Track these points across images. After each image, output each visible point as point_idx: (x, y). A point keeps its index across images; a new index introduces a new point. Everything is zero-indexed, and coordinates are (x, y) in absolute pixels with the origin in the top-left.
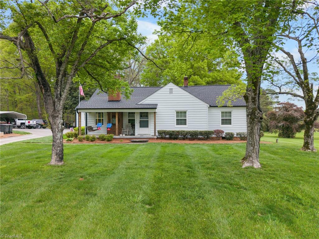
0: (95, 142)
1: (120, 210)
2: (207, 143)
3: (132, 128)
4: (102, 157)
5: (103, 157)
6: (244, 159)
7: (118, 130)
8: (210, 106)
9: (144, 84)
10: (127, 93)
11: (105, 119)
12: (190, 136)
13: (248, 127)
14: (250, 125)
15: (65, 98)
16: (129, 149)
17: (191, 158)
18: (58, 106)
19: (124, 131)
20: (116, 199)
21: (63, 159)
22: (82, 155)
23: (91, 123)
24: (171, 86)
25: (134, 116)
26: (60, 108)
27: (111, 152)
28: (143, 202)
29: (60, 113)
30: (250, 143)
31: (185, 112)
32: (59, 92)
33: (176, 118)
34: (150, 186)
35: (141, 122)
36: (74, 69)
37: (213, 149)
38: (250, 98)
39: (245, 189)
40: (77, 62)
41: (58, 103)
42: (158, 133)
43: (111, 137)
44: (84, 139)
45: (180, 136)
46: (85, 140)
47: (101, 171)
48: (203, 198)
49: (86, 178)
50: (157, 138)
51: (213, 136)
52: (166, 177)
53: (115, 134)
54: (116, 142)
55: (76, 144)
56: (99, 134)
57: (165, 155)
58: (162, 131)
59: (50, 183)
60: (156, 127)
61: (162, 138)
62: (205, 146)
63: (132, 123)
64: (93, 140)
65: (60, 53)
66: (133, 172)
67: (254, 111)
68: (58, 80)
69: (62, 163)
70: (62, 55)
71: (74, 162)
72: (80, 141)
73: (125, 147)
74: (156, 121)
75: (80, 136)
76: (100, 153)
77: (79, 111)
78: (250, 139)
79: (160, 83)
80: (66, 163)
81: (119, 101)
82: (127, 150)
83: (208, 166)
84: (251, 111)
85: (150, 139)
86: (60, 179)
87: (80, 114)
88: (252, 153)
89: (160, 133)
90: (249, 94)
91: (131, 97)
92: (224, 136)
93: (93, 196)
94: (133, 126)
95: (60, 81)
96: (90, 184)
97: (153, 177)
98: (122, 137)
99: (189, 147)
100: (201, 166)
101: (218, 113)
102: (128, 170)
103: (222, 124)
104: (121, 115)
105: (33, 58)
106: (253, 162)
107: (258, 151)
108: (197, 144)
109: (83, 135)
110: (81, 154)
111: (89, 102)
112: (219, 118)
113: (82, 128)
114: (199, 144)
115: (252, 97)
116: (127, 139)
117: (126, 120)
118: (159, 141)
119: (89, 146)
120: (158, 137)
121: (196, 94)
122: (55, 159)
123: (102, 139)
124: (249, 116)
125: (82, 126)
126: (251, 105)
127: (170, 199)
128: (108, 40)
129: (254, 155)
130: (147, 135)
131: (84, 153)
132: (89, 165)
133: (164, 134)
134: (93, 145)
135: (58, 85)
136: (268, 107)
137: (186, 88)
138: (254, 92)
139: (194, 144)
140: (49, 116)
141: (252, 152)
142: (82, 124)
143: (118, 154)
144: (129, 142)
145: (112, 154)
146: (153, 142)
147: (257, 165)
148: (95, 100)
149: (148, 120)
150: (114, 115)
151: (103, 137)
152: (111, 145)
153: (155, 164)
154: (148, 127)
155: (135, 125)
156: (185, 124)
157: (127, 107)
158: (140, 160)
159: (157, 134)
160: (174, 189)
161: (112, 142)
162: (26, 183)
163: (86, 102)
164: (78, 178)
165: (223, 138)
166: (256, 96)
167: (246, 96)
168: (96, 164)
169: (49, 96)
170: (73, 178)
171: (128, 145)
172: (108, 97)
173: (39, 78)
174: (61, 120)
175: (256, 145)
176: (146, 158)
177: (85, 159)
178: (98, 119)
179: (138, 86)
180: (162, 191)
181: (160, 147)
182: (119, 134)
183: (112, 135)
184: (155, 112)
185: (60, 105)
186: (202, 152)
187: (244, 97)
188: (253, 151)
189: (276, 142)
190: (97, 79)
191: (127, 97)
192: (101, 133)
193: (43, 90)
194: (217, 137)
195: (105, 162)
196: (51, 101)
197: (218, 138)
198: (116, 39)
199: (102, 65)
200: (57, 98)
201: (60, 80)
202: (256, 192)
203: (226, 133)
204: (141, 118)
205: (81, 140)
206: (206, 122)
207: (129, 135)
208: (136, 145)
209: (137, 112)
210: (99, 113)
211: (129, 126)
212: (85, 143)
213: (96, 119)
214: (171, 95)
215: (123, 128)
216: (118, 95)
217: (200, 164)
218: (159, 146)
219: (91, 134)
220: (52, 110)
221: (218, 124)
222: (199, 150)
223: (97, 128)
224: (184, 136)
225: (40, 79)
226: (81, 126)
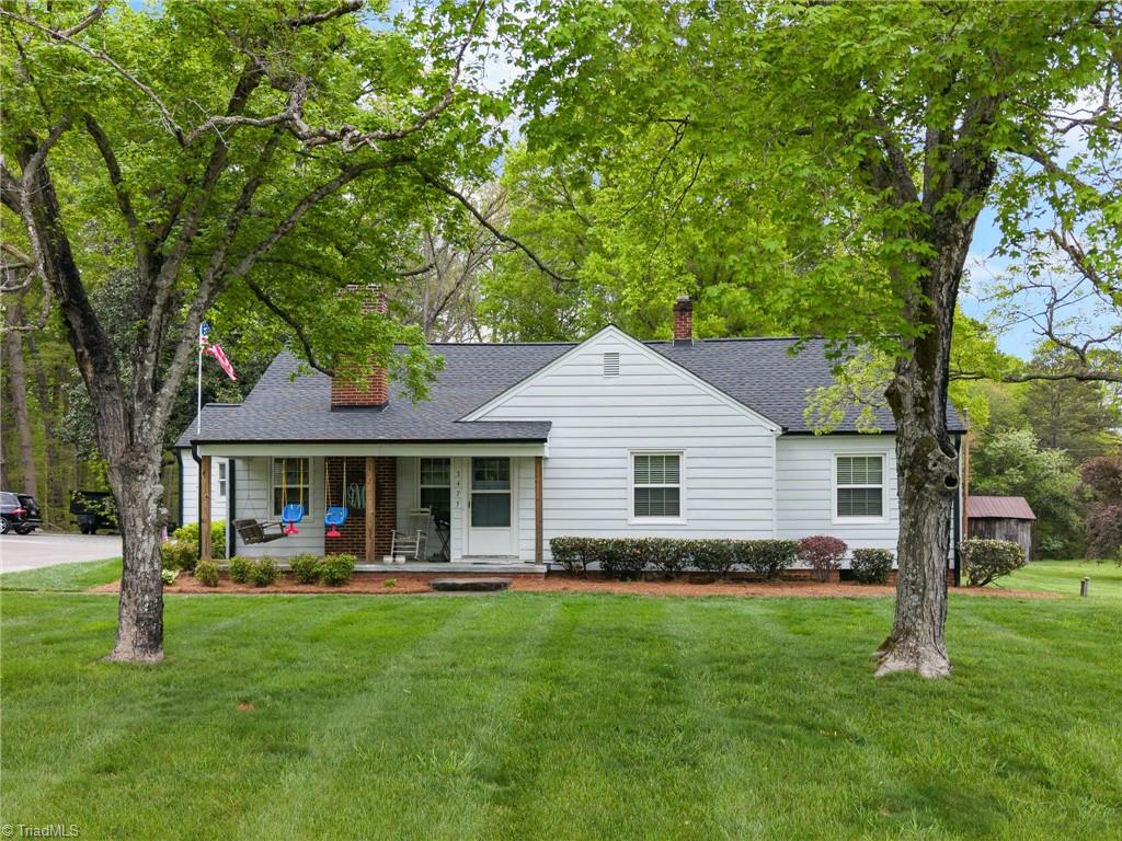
0: (275, 589)
1: (397, 793)
2: (768, 595)
3: (438, 529)
4: (315, 640)
5: (317, 641)
6: (888, 646)
7: (373, 535)
8: (787, 433)
9: (495, 324)
10: (415, 373)
11: (317, 487)
12: (696, 563)
13: (902, 515)
14: (907, 507)
15: (171, 397)
16: (425, 612)
17: (680, 643)
18: (145, 430)
19: (401, 540)
20: (381, 766)
21: (162, 639)
22: (232, 631)
23: (256, 507)
24: (611, 340)
25: (447, 475)
26: (153, 438)
27: (346, 623)
28: (478, 773)
29: (153, 457)
30: (910, 578)
31: (674, 460)
32: (148, 376)
33: (632, 486)
34: (505, 727)
35: (476, 501)
36: (211, 285)
37: (785, 617)
38: (908, 401)
39: (861, 742)
40: (222, 254)
41: (147, 416)
42: (553, 549)
43: (345, 564)
44: (224, 574)
45: (649, 566)
46: (228, 580)
47: (318, 683)
48: (694, 765)
49: (261, 705)
50: (550, 574)
51: (798, 565)
52: (566, 703)
53: (362, 557)
54: (366, 590)
55: (191, 595)
56: (289, 554)
57: (574, 636)
58: (572, 540)
59: (131, 719)
60: (545, 525)
61: (571, 574)
62: (754, 606)
63: (438, 505)
64: (265, 578)
65: (159, 220)
66: (442, 688)
67: (921, 452)
68: (146, 326)
69: (158, 654)
70: (163, 228)
71: (201, 654)
72: (207, 583)
73: (407, 608)
74: (544, 496)
75: (204, 562)
76: (304, 627)
77: (201, 452)
78: (910, 565)
79: (572, 321)
80: (172, 658)
81: (376, 407)
82: (417, 618)
83: (739, 669)
84: (911, 450)
85: (516, 575)
86: (164, 705)
87: (204, 463)
88: (914, 619)
89: (562, 549)
90: (903, 384)
91: (432, 389)
92: (846, 565)
93: (296, 756)
94: (442, 520)
95: (156, 331)
96: (280, 722)
97: (517, 701)
98: (393, 568)
99: (683, 607)
100: (712, 671)
101: (825, 465)
102: (423, 681)
103: (840, 513)
104: (388, 469)
105: (55, 242)
106: (918, 655)
107: (938, 612)
108: (724, 596)
109: (215, 557)
110: (226, 629)
111: (244, 414)
112: (825, 484)
113: (214, 527)
114: (732, 598)
115: (914, 397)
116: (415, 575)
117: (408, 495)
118: (558, 585)
119: (249, 601)
120: (553, 568)
121: (728, 375)
122: (129, 640)
123: (304, 575)
124: (906, 472)
125: (213, 519)
126: (913, 430)
127: (576, 766)
128: (343, 167)
129: (924, 628)
130: (503, 562)
131: (235, 627)
132: (265, 665)
133: (578, 557)
134: (269, 599)
135: (145, 346)
136: (1097, 438)
137: (683, 353)
138: (923, 378)
139: (710, 597)
140: (110, 469)
141: (916, 616)
142: (213, 511)
143: (381, 628)
144: (425, 588)
145: (354, 629)
146: (530, 589)
147: (934, 666)
148: (271, 401)
149: (509, 494)
150: (356, 468)
151: (309, 565)
152: (345, 600)
153: (530, 665)
154: (508, 524)
155: (449, 514)
156: (674, 510)
157: (414, 434)
158: (471, 651)
159: (548, 556)
160: (592, 736)
161: (348, 589)
162: (43, 717)
163: (233, 413)
164: (232, 704)
165: (847, 576)
166: (930, 394)
167: (892, 394)
168: (291, 661)
169: (110, 388)
170: (210, 704)
171: (421, 599)
172: (328, 391)
173: (73, 321)
174: (157, 486)
175: (930, 586)
176: (496, 644)
177: (246, 645)
178: (288, 490)
179: (468, 336)
180: (550, 742)
181: (557, 607)
182: (379, 557)
183: (349, 557)
184: (541, 458)
185: (152, 424)
186: (733, 625)
187: (887, 394)
188: (919, 610)
189: (1079, 592)
190: (292, 316)
191: (418, 392)
192: (298, 552)
193: (90, 368)
194: (818, 570)
195: (328, 656)
196: (118, 408)
197: (820, 576)
198: (374, 162)
199: (318, 262)
200: (140, 396)
201: (153, 327)
202: (896, 749)
203: (857, 553)
204: (479, 482)
205: (210, 581)
206: (767, 504)
207: (421, 559)
208: (453, 599)
209: (462, 457)
210: (291, 462)
211: (425, 521)
212: (230, 592)
213: (278, 491)
214: (614, 380)
215: (395, 527)
216: (377, 383)
217: (709, 662)
218: (555, 604)
219: (251, 553)
220: (121, 446)
221: (825, 514)
222: (722, 618)
223: (282, 527)
224: (668, 565)
225: (76, 322)
226: (209, 516)
